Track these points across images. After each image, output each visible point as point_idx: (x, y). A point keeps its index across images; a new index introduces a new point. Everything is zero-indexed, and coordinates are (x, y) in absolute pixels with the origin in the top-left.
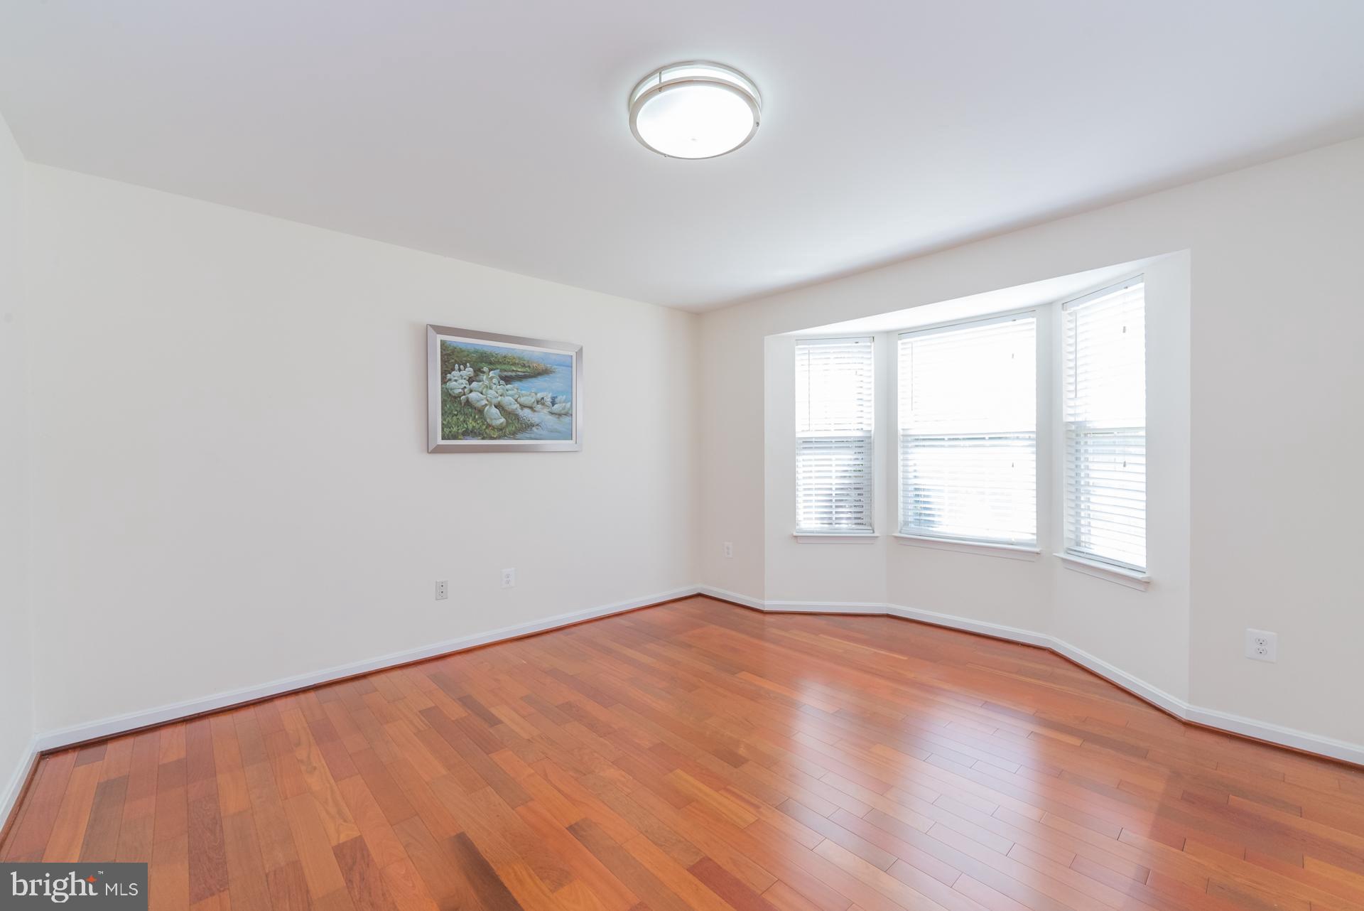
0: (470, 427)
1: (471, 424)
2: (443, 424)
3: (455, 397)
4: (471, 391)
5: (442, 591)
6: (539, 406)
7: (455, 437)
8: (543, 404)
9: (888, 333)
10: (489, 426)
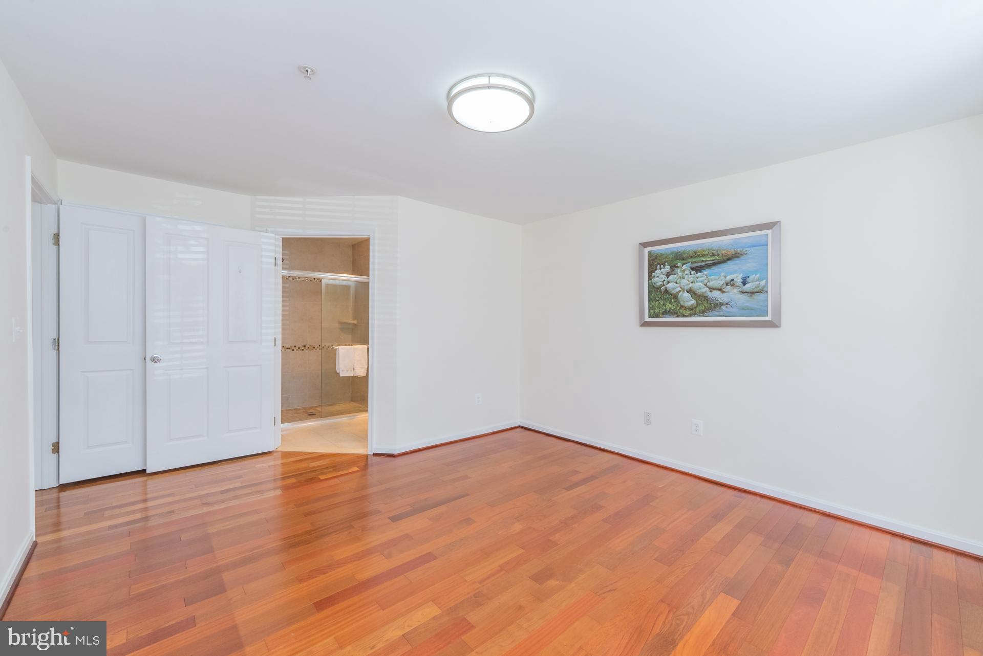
0: (668, 308)
1: (668, 306)
2: (649, 307)
3: (657, 288)
4: (668, 282)
5: (648, 419)
6: (729, 287)
7: (657, 316)
8: (733, 285)
10: (682, 307)
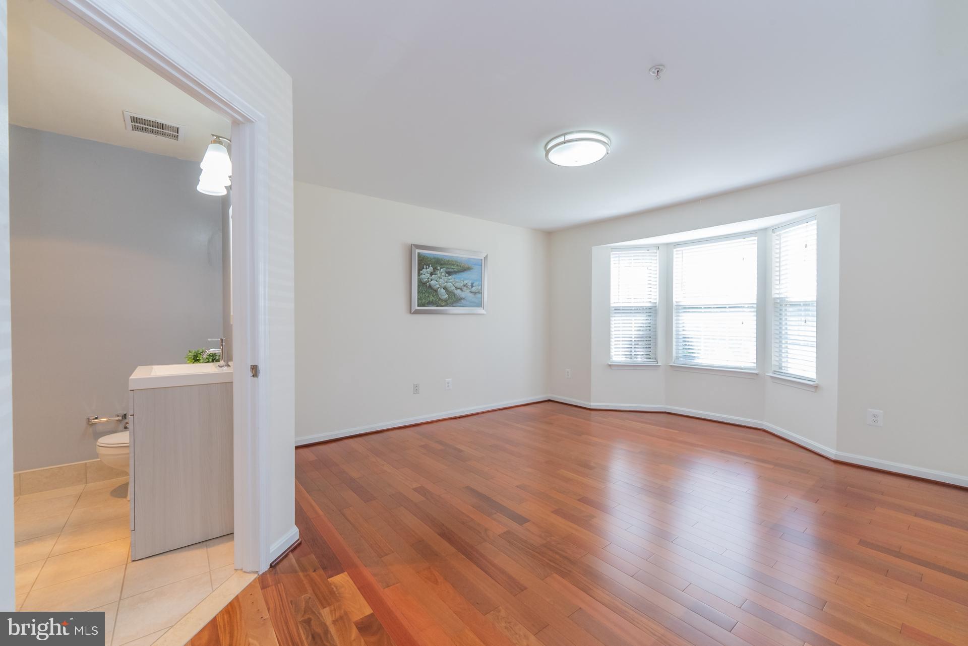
0: (431, 300)
1: (431, 298)
2: (418, 298)
3: (424, 283)
4: (432, 280)
5: (416, 389)
6: (465, 288)
7: (424, 305)
8: (467, 287)
9: (667, 244)
10: (440, 299)
